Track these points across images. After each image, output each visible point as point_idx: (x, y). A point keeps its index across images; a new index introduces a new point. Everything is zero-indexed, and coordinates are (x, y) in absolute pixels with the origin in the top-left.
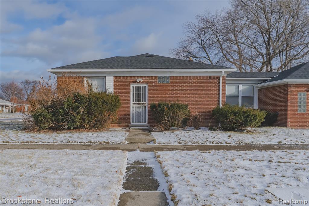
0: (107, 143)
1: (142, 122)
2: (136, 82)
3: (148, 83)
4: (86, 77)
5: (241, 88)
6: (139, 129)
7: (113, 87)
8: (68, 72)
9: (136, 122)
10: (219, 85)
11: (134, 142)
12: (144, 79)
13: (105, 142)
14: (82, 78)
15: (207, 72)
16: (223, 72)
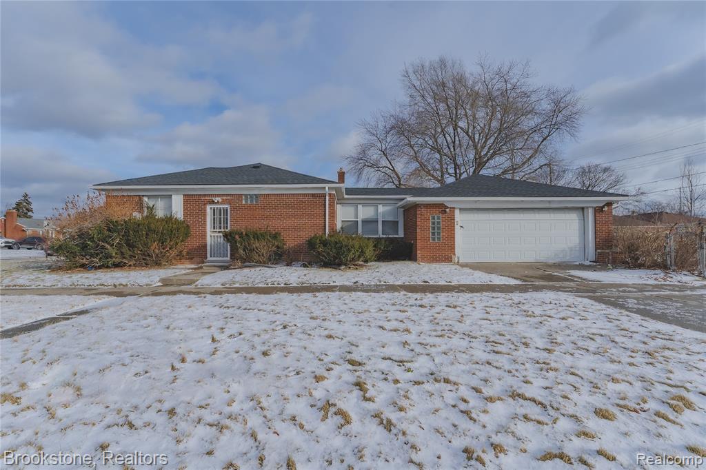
0: (124, 286)
1: (223, 257)
2: (213, 202)
3: (230, 204)
4: (146, 196)
5: (381, 209)
6: (215, 266)
7: (182, 210)
8: (113, 190)
9: (214, 256)
10: (325, 206)
11: (170, 283)
12: (224, 198)
13: (122, 285)
14: (140, 197)
15: (306, 188)
16: (327, 188)
